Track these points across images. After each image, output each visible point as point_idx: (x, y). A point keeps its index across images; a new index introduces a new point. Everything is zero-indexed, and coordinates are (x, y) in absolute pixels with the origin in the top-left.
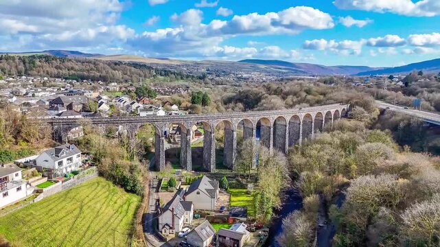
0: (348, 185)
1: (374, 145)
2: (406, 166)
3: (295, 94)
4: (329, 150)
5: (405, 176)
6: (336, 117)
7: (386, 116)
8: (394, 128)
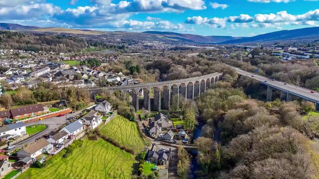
0: (225, 114)
1: (235, 96)
2: (247, 105)
3: (190, 64)
4: (215, 98)
5: (246, 109)
6: (216, 81)
7: (241, 79)
8: (245, 86)
